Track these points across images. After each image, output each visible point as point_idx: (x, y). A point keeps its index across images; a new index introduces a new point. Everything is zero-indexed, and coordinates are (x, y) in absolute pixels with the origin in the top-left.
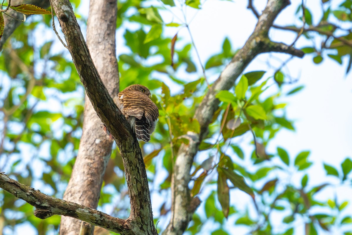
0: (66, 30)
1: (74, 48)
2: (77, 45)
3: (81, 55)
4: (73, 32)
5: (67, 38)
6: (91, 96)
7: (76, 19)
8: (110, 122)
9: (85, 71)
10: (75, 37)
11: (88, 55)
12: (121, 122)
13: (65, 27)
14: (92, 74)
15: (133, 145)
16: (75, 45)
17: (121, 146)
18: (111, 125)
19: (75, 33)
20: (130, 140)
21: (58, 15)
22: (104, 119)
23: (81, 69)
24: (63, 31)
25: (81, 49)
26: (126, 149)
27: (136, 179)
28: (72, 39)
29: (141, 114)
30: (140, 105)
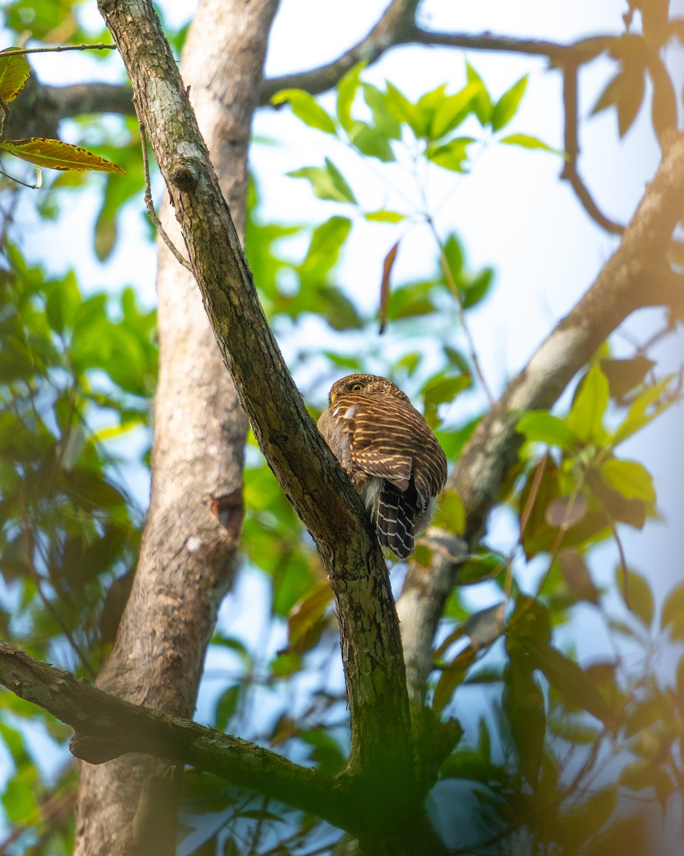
0: (187, 214)
1: (211, 267)
2: (220, 257)
3: (230, 288)
4: (209, 222)
5: (190, 237)
6: (254, 410)
7: (217, 185)
8: (305, 487)
9: (240, 335)
10: (213, 236)
11: (248, 289)
12: (335, 489)
13: (185, 206)
14: (259, 344)
15: (368, 559)
16: (213, 259)
17: (331, 560)
18: (307, 497)
19: (215, 223)
20: (358, 542)
21: (166, 170)
22: (288, 479)
23: (226, 329)
24: (180, 218)
25: (229, 271)
26: (345, 569)
27: (372, 658)
28: (205, 242)
29: (406, 474)
30: (405, 445)
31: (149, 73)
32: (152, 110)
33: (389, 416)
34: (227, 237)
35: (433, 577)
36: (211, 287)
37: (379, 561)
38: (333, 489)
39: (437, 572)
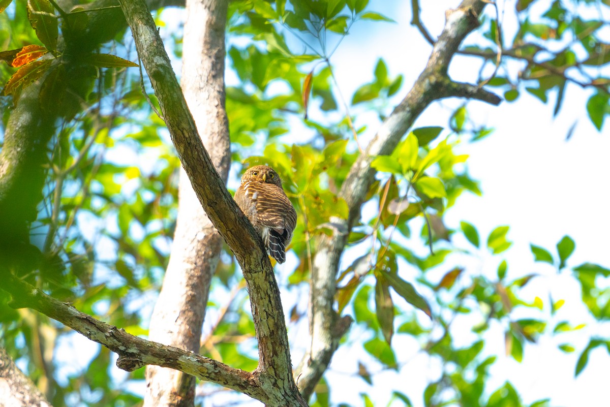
0: (160, 92)
1: (173, 119)
2: (178, 114)
3: (183, 129)
4: (172, 96)
5: (162, 104)
7: (175, 77)
8: (227, 227)
9: (189, 152)
10: (173, 103)
11: (193, 129)
12: (243, 227)
13: (159, 89)
14: (199, 156)
15: (262, 262)
16: (174, 114)
17: (243, 264)
18: (228, 232)
19: (174, 97)
20: (257, 254)
21: (149, 71)
22: (219, 224)
23: (183, 150)
25: (182, 120)
26: (251, 268)
27: (267, 312)
28: (170, 106)
29: (282, 226)
31: (139, 22)
34: (181, 103)
36: (174, 129)
37: (268, 263)
38: (241, 228)
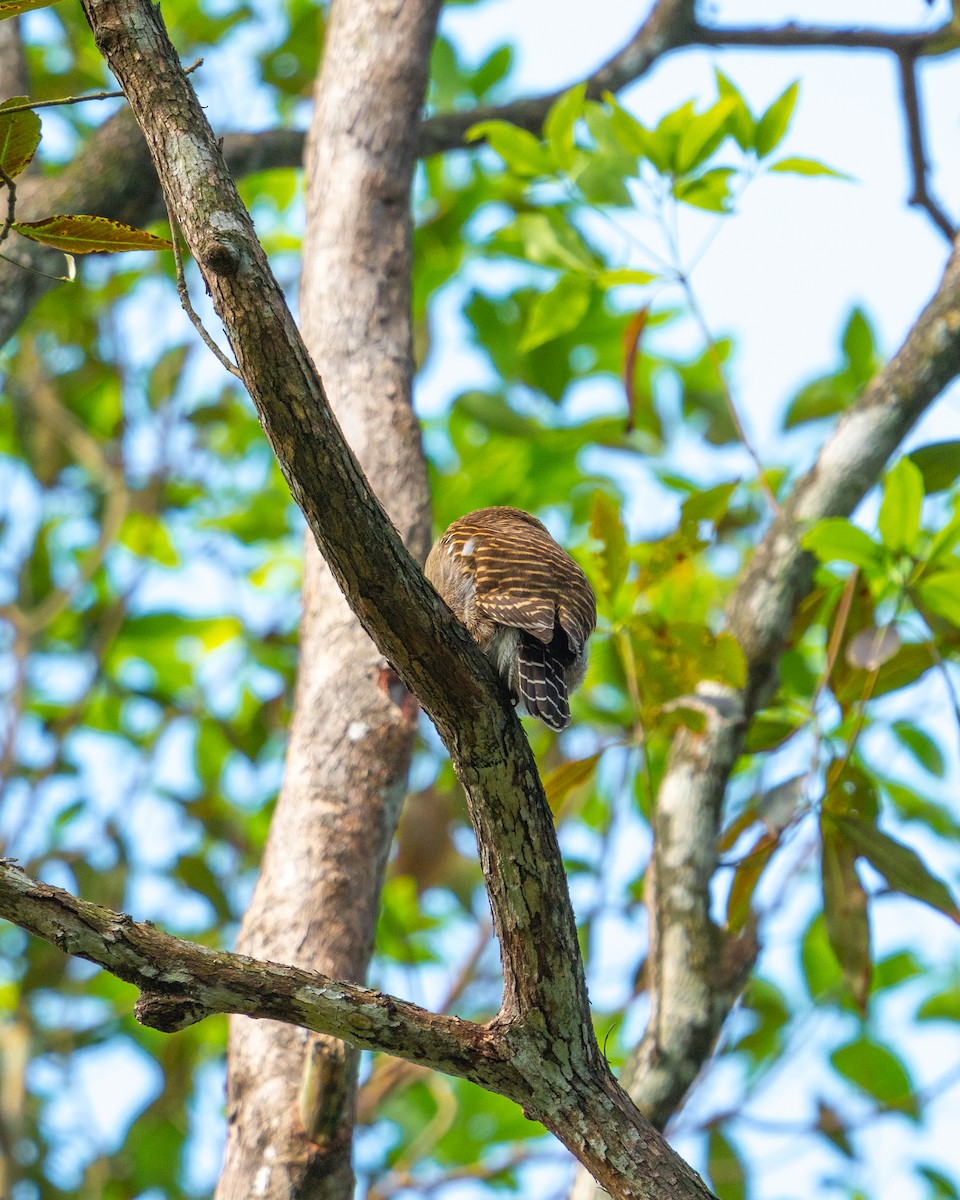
0: (228, 305)
1: (264, 371)
2: (276, 359)
3: (292, 397)
4: (258, 313)
5: (235, 335)
6: (336, 554)
7: (266, 264)
8: (412, 651)
9: (309, 459)
10: (264, 331)
11: (316, 397)
12: (452, 650)
13: (225, 295)
14: (335, 468)
15: (503, 737)
16: (267, 361)
17: (455, 744)
18: (415, 664)
19: (266, 315)
20: (489, 716)
21: (197, 250)
22: (389, 642)
23: (291, 452)
24: (220, 312)
25: (289, 375)
26: (474, 753)
27: (520, 866)
28: (255, 340)
29: (548, 622)
30: (543, 585)
31: (168, 126)
32: (175, 173)
33: (520, 549)
34: (283, 331)
35: (710, 746)
36: (266, 399)
38: (448, 650)
39: (714, 740)
